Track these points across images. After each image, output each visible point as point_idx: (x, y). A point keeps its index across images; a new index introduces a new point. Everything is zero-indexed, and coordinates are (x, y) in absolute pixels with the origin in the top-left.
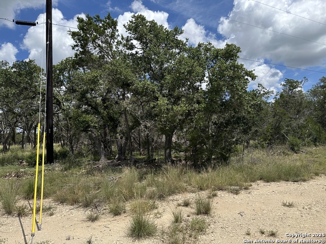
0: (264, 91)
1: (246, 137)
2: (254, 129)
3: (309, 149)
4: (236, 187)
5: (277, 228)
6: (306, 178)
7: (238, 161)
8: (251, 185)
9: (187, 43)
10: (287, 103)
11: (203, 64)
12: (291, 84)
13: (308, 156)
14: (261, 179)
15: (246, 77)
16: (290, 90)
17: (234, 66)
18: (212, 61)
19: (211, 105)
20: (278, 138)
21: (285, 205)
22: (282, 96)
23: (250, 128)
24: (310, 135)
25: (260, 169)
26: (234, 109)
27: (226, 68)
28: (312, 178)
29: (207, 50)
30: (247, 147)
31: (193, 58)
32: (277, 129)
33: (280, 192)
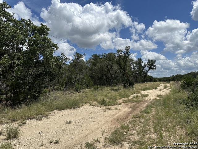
0: (64, 58)
1: (52, 84)
2: (56, 79)
3: (84, 90)
4: (40, 116)
5: (60, 138)
6: (80, 106)
7: (45, 99)
8: (50, 113)
9: (13, 16)
10: (76, 66)
11: (24, 33)
12: (79, 56)
13: (83, 94)
14: (57, 109)
15: (53, 47)
16: (78, 59)
17: (46, 39)
18: (31, 32)
19: (28, 62)
20: (70, 85)
21: (67, 123)
22: (74, 61)
23: (54, 78)
24: (86, 83)
25: (57, 103)
26: (45, 66)
27: (40, 39)
28: (83, 106)
29: (28, 24)
30: (52, 90)
31: (17, 28)
32: (70, 79)
33: (66, 116)
